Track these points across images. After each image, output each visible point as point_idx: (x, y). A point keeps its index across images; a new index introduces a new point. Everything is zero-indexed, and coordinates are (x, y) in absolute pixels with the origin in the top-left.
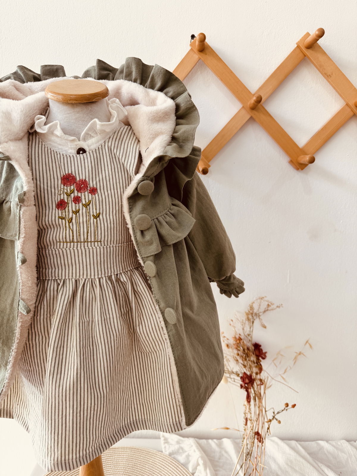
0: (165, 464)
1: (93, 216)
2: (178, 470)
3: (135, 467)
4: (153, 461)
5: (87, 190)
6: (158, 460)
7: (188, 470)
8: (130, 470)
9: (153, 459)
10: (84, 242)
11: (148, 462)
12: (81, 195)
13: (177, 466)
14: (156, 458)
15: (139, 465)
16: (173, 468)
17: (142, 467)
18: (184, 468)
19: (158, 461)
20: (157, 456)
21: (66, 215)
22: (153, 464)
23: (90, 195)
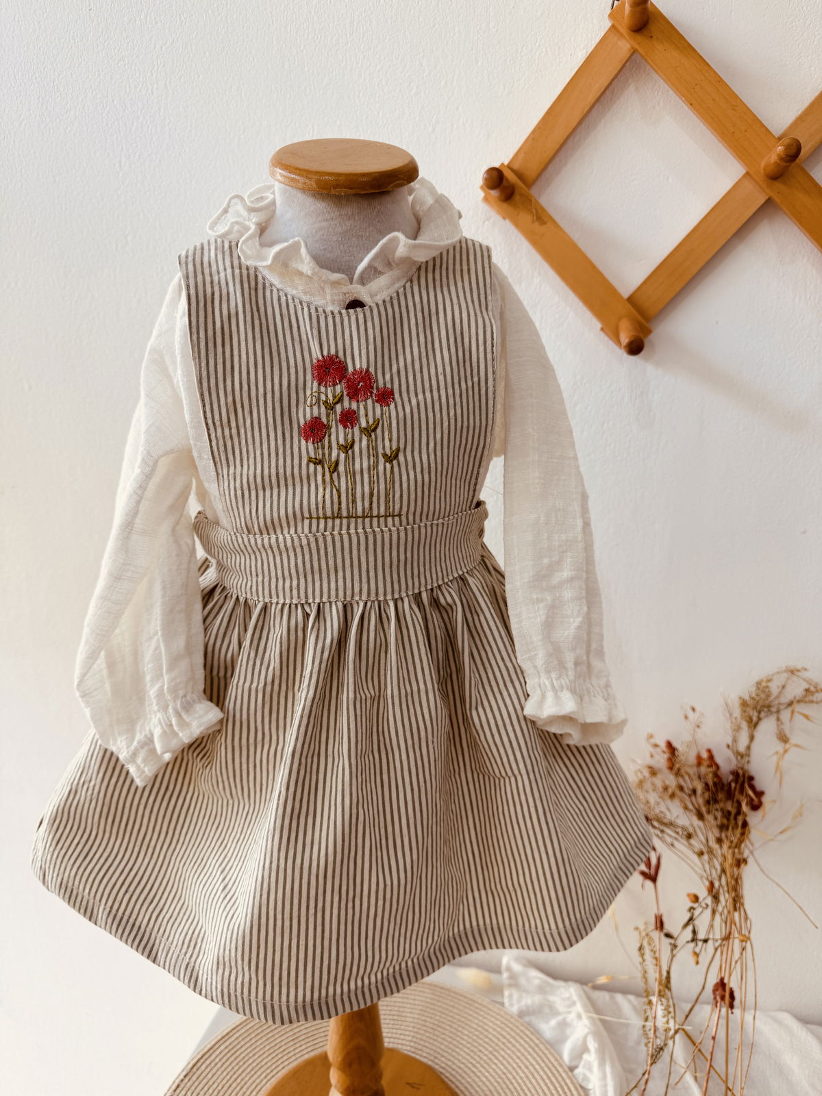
0: (508, 1033)
1: (385, 455)
2: (536, 1052)
3: (439, 1029)
4: (481, 1024)
5: (371, 396)
6: (492, 1022)
7: (561, 1058)
8: (427, 1034)
9: (481, 1018)
10: (364, 517)
11: (469, 1023)
12: (358, 407)
13: (535, 1043)
14: (488, 1017)
15: (448, 1028)
16: (526, 1046)
17: (454, 1031)
18: (552, 1051)
19: (491, 1024)
20: (490, 1012)
21: (324, 455)
22: (480, 1029)
23: (378, 406)
